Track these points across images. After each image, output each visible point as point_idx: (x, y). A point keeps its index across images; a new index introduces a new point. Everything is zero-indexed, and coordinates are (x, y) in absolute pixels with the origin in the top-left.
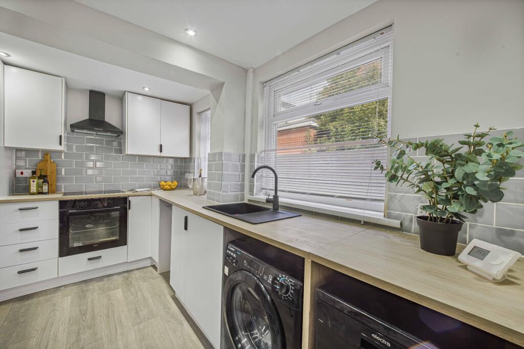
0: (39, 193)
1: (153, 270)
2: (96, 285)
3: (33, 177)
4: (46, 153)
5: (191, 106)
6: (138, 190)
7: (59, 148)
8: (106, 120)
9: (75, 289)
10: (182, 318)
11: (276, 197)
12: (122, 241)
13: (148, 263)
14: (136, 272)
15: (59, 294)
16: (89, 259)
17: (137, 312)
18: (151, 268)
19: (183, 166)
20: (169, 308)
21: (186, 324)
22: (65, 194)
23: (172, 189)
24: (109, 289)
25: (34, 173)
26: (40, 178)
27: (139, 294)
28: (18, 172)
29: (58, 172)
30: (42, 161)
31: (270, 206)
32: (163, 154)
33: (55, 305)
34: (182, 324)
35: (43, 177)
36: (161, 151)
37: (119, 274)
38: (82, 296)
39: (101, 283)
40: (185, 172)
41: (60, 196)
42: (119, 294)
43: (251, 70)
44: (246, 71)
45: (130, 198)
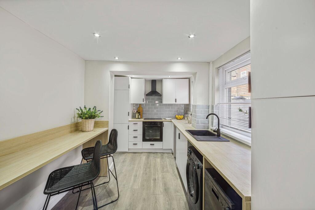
0: (138, 118)
1: (172, 155)
2: (152, 155)
3: (137, 113)
4: (140, 104)
5: (189, 79)
6: (167, 119)
7: (143, 103)
8: (157, 91)
9: (146, 154)
10: (178, 177)
11: (219, 130)
12: (161, 140)
13: (170, 151)
14: (166, 154)
15: (142, 154)
16: (151, 144)
17: (163, 169)
18: (171, 154)
19: (187, 108)
20: (174, 172)
21: (179, 180)
22: (145, 119)
23: (180, 119)
24: (156, 158)
25: (137, 111)
26: (138, 113)
27: (165, 162)
28: (134, 111)
29: (143, 111)
30: (139, 107)
31: (216, 133)
32: (176, 103)
33: (141, 158)
34: (178, 179)
35: (139, 113)
36: (176, 102)
37: (160, 153)
38: (148, 158)
39: (154, 155)
40: (188, 111)
41: (143, 120)
42: (158, 160)
43: (211, 62)
44: (209, 63)
45: (164, 122)
